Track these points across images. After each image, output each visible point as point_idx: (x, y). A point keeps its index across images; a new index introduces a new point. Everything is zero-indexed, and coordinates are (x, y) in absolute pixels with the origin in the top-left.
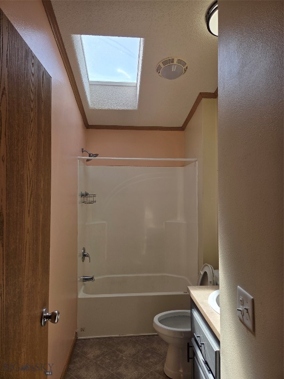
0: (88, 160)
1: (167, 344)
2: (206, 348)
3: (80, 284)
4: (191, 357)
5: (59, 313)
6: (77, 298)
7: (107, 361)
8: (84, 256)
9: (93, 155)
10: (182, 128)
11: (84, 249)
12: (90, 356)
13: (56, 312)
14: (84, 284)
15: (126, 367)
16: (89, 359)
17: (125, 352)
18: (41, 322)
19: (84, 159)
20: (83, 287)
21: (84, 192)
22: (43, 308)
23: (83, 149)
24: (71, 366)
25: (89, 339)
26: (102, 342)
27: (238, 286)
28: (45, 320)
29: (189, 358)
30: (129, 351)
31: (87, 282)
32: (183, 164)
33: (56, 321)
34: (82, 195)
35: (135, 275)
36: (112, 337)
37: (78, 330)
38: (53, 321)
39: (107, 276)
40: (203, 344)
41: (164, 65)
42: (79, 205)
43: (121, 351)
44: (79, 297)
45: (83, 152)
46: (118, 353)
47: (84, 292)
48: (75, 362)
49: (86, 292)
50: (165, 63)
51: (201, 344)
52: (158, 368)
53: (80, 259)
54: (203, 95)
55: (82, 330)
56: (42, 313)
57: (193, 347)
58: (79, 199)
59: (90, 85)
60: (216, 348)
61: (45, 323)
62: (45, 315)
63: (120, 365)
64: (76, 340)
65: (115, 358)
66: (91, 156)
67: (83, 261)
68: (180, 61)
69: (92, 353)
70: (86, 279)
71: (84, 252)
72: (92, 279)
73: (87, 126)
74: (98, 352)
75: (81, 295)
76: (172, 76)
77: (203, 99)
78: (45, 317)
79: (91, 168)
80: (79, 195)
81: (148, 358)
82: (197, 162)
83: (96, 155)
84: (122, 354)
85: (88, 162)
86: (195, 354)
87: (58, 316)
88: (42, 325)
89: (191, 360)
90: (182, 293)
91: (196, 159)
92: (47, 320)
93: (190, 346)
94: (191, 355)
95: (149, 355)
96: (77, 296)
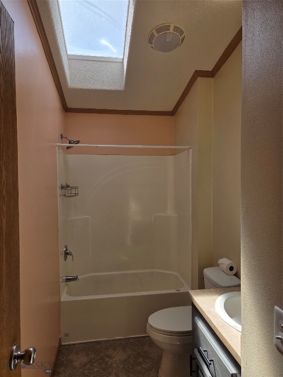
0: (68, 148)
2: (216, 366)
3: (62, 285)
5: (35, 350)
6: (60, 302)
7: (96, 369)
8: (67, 254)
9: (74, 142)
10: (172, 113)
11: (66, 247)
12: (77, 364)
14: (67, 285)
16: (75, 368)
17: (114, 357)
18: (10, 364)
19: (63, 147)
20: (66, 287)
21: (64, 184)
22: (13, 345)
23: (62, 135)
26: (89, 347)
27: (276, 307)
28: (16, 362)
29: (192, 372)
30: (119, 356)
31: (70, 283)
32: (174, 153)
33: (31, 362)
34: (62, 188)
35: (122, 272)
36: (99, 341)
37: (62, 336)
38: (27, 362)
39: (92, 274)
40: (212, 360)
41: (158, 33)
42: (59, 199)
43: (110, 357)
44: (62, 300)
45: (62, 138)
46: (107, 359)
47: (67, 293)
49: (69, 293)
50: (159, 30)
53: (62, 258)
54: (198, 74)
55: (66, 335)
56: (12, 352)
57: (196, 359)
58: (59, 192)
59: (68, 59)
60: (232, 370)
61: (15, 366)
62: (15, 354)
64: (60, 346)
65: (104, 366)
66: (72, 143)
67: (65, 260)
68: (176, 29)
70: (68, 279)
71: (67, 250)
72: (75, 279)
73: (66, 109)
74: (84, 359)
75: (64, 297)
76: (166, 48)
77: (199, 78)
78: (15, 357)
79: (71, 157)
80: (59, 188)
81: (141, 363)
82: (191, 150)
83: (78, 142)
84: (110, 361)
85: (68, 150)
86: (199, 368)
87: (34, 354)
88: (11, 369)
89: (194, 374)
90: (174, 291)
91: (190, 147)
92: (18, 362)
93: (193, 358)
94: (194, 368)
95: (141, 360)
96: (60, 300)
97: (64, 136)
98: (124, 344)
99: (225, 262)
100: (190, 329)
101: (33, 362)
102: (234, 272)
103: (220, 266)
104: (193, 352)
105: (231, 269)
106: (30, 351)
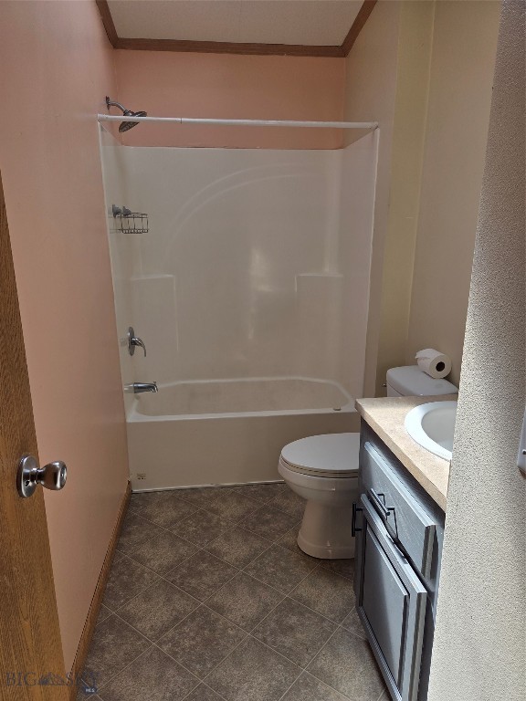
1: (303, 500)
2: (399, 517)
3: (128, 397)
4: (361, 528)
5: (64, 467)
6: (125, 424)
7: (191, 529)
8: (133, 343)
9: (134, 114)
10: (343, 51)
11: (131, 331)
12: (159, 520)
13: (57, 464)
14: (138, 398)
15: (227, 538)
16: (156, 527)
17: (222, 512)
18: (19, 488)
19: (111, 123)
20: (136, 402)
21: (119, 206)
22: (20, 456)
23: (107, 99)
24: (124, 540)
25: (155, 492)
26: (180, 496)
28: (30, 484)
29: (354, 531)
30: (231, 510)
31: (142, 395)
32: (342, 140)
33: (58, 485)
34: (116, 213)
37: (132, 478)
38: (52, 485)
39: (182, 382)
40: (393, 509)
42: (111, 237)
43: (215, 511)
44: (129, 420)
45: (108, 106)
46: (210, 514)
47: (138, 411)
48: (129, 533)
49: (143, 410)
51: (389, 509)
52: (288, 539)
53: (124, 350)
55: (141, 477)
56: (20, 468)
57: (362, 510)
58: (110, 222)
60: (428, 520)
61: (30, 491)
62: (26, 471)
63: (215, 536)
64: (131, 493)
65: (205, 524)
67: (131, 355)
69: (163, 515)
70: (139, 388)
71: (132, 336)
72: (151, 387)
73: (115, 41)
74: (172, 514)
75: (133, 417)
78: (27, 477)
80: (109, 213)
81: (268, 522)
82: (378, 131)
83: (143, 114)
84: (216, 517)
86: (367, 523)
87: (62, 472)
88: (21, 495)
89: (359, 534)
90: (330, 410)
91: (376, 123)
92: (34, 484)
93: (357, 510)
94: (359, 525)
95: (269, 516)
96: (125, 420)
97: (111, 100)
98: (241, 493)
99: (429, 356)
100: (356, 467)
101: (62, 486)
102: (445, 372)
103: (419, 362)
104: (359, 501)
105: (440, 367)
106: (55, 466)
